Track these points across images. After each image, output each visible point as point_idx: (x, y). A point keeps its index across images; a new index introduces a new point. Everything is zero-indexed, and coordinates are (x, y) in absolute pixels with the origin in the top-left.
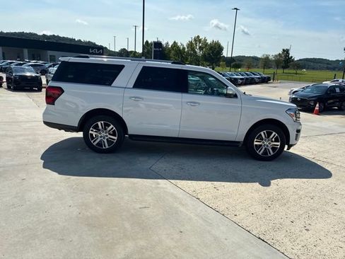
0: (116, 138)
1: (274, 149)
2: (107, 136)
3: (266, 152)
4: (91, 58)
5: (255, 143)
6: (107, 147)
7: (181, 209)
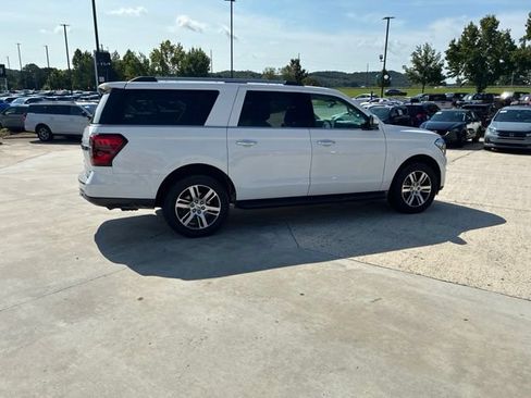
0: (218, 209)
1: (424, 194)
2: (203, 208)
3: (415, 202)
4: (160, 82)
5: (404, 191)
6: (206, 225)
7: (421, 292)
